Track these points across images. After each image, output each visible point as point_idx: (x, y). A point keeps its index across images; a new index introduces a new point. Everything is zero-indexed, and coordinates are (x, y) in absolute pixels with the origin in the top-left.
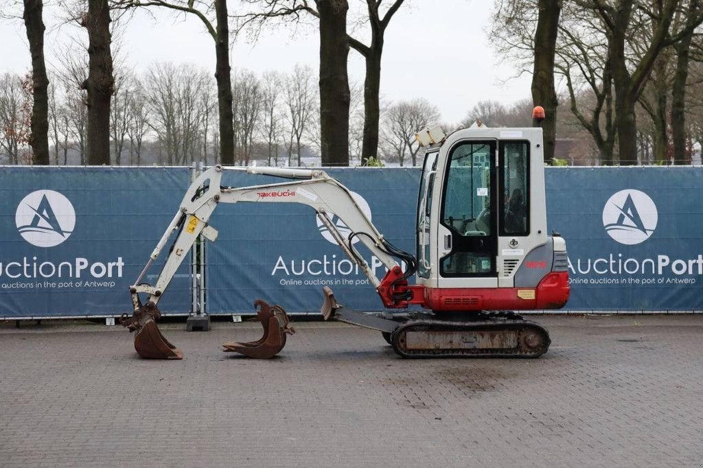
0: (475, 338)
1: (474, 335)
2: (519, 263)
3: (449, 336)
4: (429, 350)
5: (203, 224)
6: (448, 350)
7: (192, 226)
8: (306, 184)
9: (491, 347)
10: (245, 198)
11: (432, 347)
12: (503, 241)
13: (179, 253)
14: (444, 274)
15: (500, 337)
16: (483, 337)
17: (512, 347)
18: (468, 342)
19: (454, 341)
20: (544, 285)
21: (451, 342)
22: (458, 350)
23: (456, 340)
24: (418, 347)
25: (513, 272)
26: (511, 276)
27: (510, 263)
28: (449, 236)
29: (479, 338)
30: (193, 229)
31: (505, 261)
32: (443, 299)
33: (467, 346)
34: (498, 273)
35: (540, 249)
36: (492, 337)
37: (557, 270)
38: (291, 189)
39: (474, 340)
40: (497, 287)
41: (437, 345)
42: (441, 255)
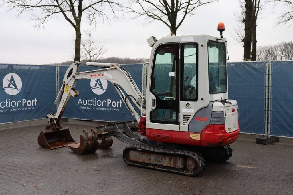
0: (162, 159)
1: (161, 158)
2: (191, 117)
3: (149, 156)
4: (139, 162)
5: (70, 89)
6: (148, 164)
7: (67, 90)
8: (108, 70)
9: (169, 166)
10: (84, 77)
11: (141, 161)
12: (182, 103)
13: (63, 101)
14: (152, 121)
15: (174, 160)
16: (165, 159)
17: (180, 168)
18: (158, 161)
19: (151, 159)
20: (205, 132)
21: (150, 160)
22: (152, 165)
23: (152, 159)
24: (135, 159)
25: (188, 122)
26: (187, 125)
27: (186, 116)
28: (154, 99)
29: (164, 159)
30: (67, 91)
31: (183, 115)
32: (151, 134)
33: (157, 163)
34: (180, 122)
35: (204, 109)
36: (170, 160)
37: (213, 123)
38: (102, 73)
39: (161, 160)
40: (178, 130)
41: (144, 160)
42: (151, 110)
